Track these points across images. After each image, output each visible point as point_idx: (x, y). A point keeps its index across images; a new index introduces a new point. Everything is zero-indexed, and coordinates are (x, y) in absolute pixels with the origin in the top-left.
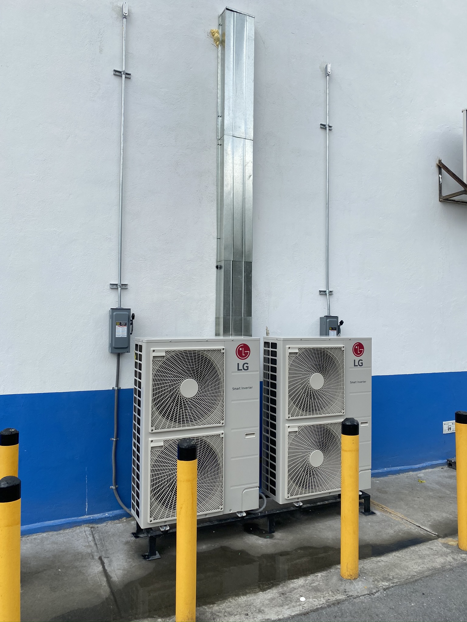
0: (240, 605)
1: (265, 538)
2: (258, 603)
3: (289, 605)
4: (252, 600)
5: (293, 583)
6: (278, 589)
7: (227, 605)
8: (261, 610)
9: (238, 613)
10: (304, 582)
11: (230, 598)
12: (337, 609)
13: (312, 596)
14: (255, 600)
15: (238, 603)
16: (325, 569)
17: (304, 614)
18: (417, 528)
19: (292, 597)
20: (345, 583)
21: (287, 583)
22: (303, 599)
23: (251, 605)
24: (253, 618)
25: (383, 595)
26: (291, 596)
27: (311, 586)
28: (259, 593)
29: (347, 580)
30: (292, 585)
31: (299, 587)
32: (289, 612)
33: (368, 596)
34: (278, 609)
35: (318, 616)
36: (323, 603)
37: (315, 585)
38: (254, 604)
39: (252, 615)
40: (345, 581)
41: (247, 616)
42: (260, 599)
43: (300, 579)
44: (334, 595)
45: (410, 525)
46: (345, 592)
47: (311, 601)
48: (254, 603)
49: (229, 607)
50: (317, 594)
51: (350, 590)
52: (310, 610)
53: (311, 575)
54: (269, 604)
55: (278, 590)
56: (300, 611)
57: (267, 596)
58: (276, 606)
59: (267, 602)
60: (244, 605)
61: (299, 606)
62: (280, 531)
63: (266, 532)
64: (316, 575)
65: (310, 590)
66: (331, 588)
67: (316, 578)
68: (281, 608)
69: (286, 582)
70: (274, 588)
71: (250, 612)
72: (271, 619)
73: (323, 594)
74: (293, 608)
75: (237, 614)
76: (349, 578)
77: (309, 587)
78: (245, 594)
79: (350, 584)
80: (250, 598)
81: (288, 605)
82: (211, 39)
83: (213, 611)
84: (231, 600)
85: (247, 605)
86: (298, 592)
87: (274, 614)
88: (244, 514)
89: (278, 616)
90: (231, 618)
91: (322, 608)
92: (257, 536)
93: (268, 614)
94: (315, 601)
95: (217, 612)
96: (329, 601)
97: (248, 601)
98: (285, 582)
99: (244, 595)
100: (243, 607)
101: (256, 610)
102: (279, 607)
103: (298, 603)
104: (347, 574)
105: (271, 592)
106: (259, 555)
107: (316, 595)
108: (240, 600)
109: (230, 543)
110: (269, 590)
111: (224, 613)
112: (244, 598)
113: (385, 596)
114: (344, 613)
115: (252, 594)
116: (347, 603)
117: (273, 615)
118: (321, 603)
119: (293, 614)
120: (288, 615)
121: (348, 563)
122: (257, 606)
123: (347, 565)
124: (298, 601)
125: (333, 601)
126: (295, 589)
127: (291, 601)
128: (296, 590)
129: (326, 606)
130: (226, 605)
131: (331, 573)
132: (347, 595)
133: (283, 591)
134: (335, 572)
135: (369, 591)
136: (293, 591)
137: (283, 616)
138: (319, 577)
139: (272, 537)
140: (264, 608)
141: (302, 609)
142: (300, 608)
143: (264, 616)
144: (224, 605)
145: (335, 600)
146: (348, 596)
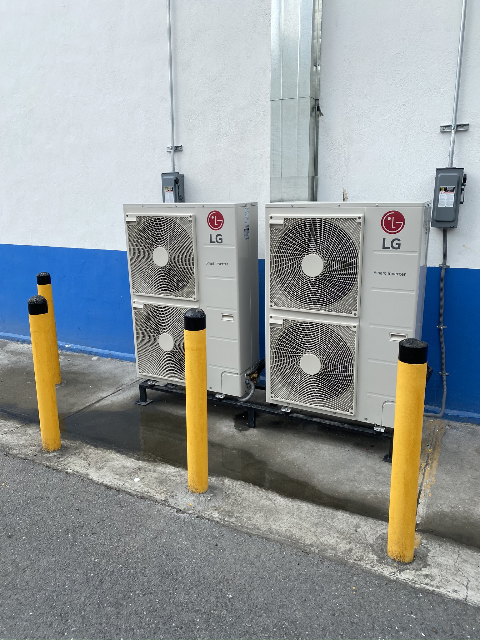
0: (103, 457)
10: (172, 472)
12: (132, 501)
13: (147, 483)
22: (138, 480)
25: (187, 519)
26: (139, 473)
28: (131, 459)
31: (159, 472)
33: (173, 511)
34: (111, 474)
41: (87, 466)
44: (159, 493)
46: (172, 496)
47: (137, 485)
49: (97, 454)
51: (176, 498)
52: (119, 488)
61: (124, 482)
70: (148, 462)
73: (158, 487)
74: (117, 480)
81: (122, 476)
84: (107, 452)
94: (139, 487)
96: (146, 493)
100: (101, 459)
102: (115, 473)
103: (128, 480)
107: (151, 484)
113: (184, 521)
114: (128, 506)
115: (126, 457)
118: (138, 491)
120: (102, 481)
124: (132, 479)
127: (129, 476)
129: (133, 494)
132: (167, 499)
135: (186, 509)
142: (120, 483)
143: (93, 472)
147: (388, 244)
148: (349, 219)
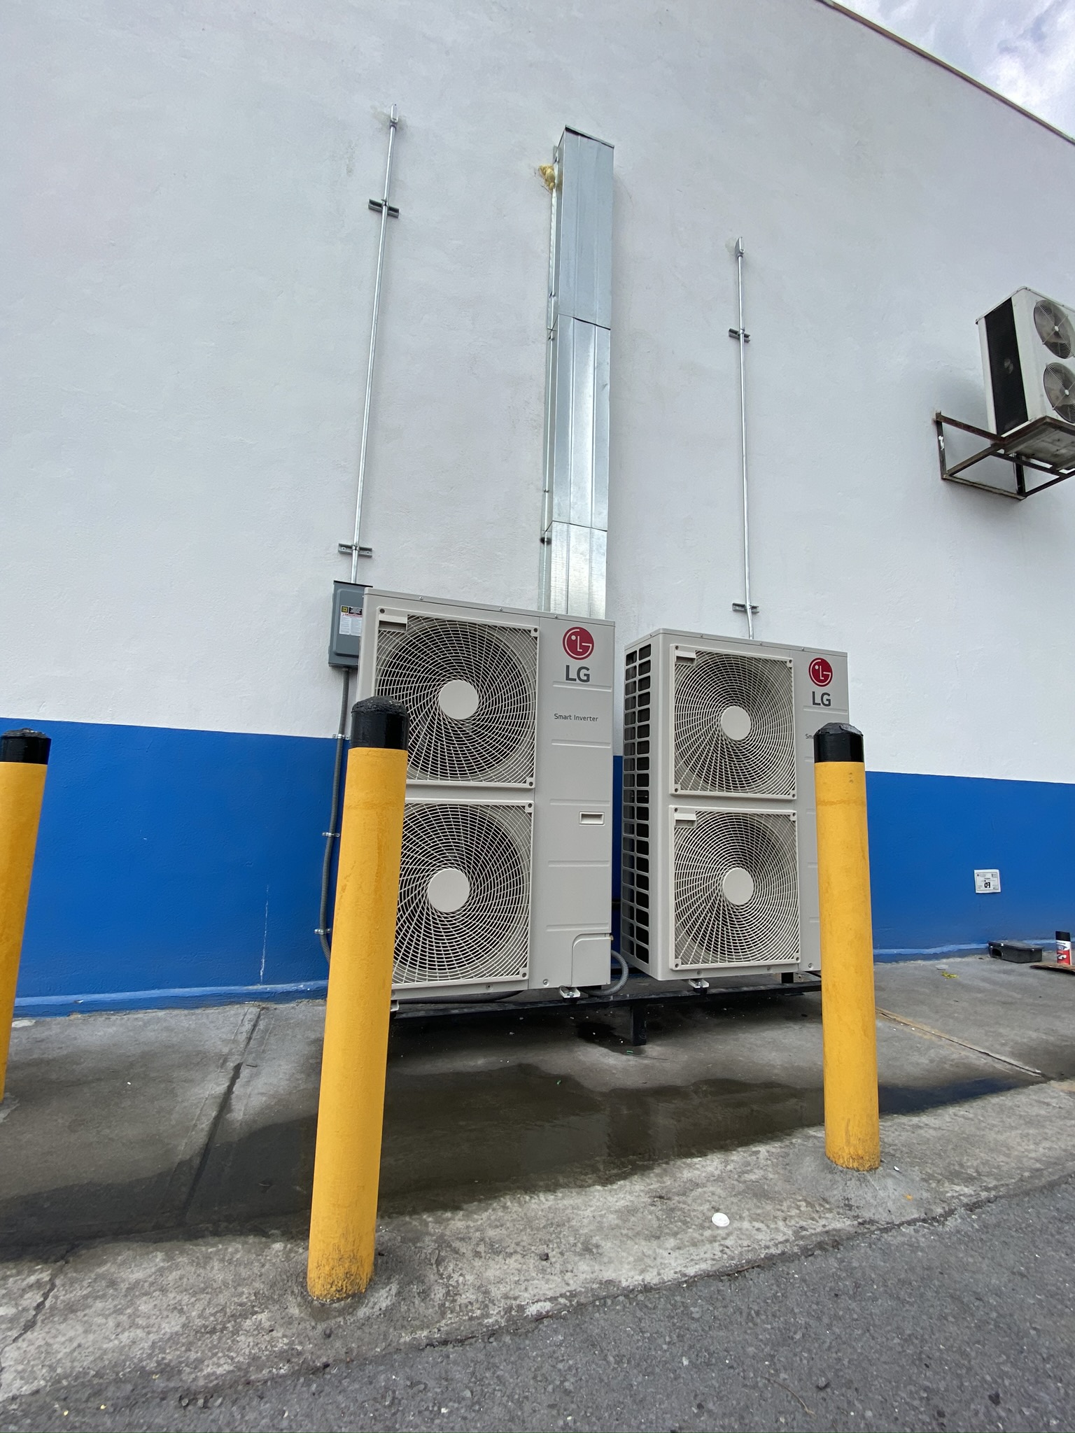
0: (529, 1222)
1: (623, 1053)
2: (586, 1221)
3: (679, 1236)
4: (570, 1207)
5: (690, 1166)
6: (648, 1181)
7: (493, 1218)
8: (590, 1247)
9: (519, 1249)
10: (721, 1167)
11: (506, 1194)
12: (836, 1265)
13: (747, 1213)
14: (578, 1208)
15: (525, 1214)
16: (776, 1137)
17: (729, 1275)
18: (985, 1056)
19: (689, 1210)
20: (843, 1179)
21: (674, 1165)
22: (720, 1219)
23: (564, 1225)
24: (562, 1272)
25: (973, 1226)
26: (684, 1206)
27: (743, 1179)
28: (592, 1189)
29: (850, 1172)
30: (687, 1174)
31: (708, 1181)
32: (679, 1262)
33: (924, 1227)
34: (643, 1246)
35: (775, 1287)
36: (784, 1238)
37: (753, 1177)
38: (574, 1223)
39: (561, 1260)
40: (842, 1172)
41: (544, 1263)
42: (592, 1209)
43: (709, 1157)
44: (816, 1216)
45: (964, 1050)
46: (850, 1207)
47: (747, 1230)
48: (573, 1219)
49: (498, 1224)
50: (763, 1208)
51: (862, 1203)
52: (748, 1262)
53: (740, 1149)
54: (617, 1225)
55: (649, 1185)
56: (713, 1260)
57: (615, 1200)
58: (638, 1234)
59: (612, 1219)
60: (543, 1222)
61: (711, 1242)
62: (659, 1042)
63: (627, 1042)
64: (754, 1149)
65: (739, 1193)
66: (804, 1193)
67: (754, 1158)
68: (655, 1243)
69: (672, 1163)
70: (636, 1177)
71: (557, 1250)
72: (620, 1282)
73: (783, 1208)
74: (692, 1249)
75: (516, 1252)
76: (855, 1165)
77: (735, 1183)
78: (551, 1188)
79: (858, 1183)
80: (565, 1202)
81: (675, 1234)
82: (540, 178)
83: (448, 1233)
84: (509, 1204)
85: (552, 1224)
86: (706, 1195)
87: (629, 1263)
88: (577, 994)
89: (642, 1272)
90: (491, 1263)
91: (784, 1257)
92: (606, 1047)
93: (610, 1262)
94: (758, 1230)
95: (457, 1238)
96: (804, 1233)
97: (559, 1209)
98: (667, 1163)
99: (550, 1191)
100: (538, 1229)
101: (575, 1245)
102: (647, 1238)
103: (708, 1233)
104: (847, 1151)
105: (628, 1188)
106: (604, 1090)
107: (759, 1211)
108: (534, 1206)
109: (541, 1058)
110: (622, 1182)
111: (478, 1245)
112: (547, 1200)
113: (978, 1230)
114: (863, 1283)
115: (573, 1190)
116: (863, 1245)
117: (626, 1266)
118: (781, 1238)
119: (691, 1271)
120: (676, 1273)
121: (849, 1120)
122: (581, 1231)
123: (848, 1126)
124: (707, 1224)
125: (816, 1234)
126: (697, 1185)
127: (685, 1223)
128: (700, 1190)
129: (796, 1249)
130: (489, 1218)
131: (795, 1147)
132: (858, 1217)
133: (663, 1188)
134: (804, 1145)
135: (923, 1210)
136: (692, 1190)
137: (659, 1274)
138: (761, 1156)
139: (638, 1053)
140: (601, 1239)
141: (720, 1254)
142: (713, 1248)
143: (597, 1268)
144: (485, 1215)
145: (820, 1234)
146: (860, 1220)
148: (778, 661)
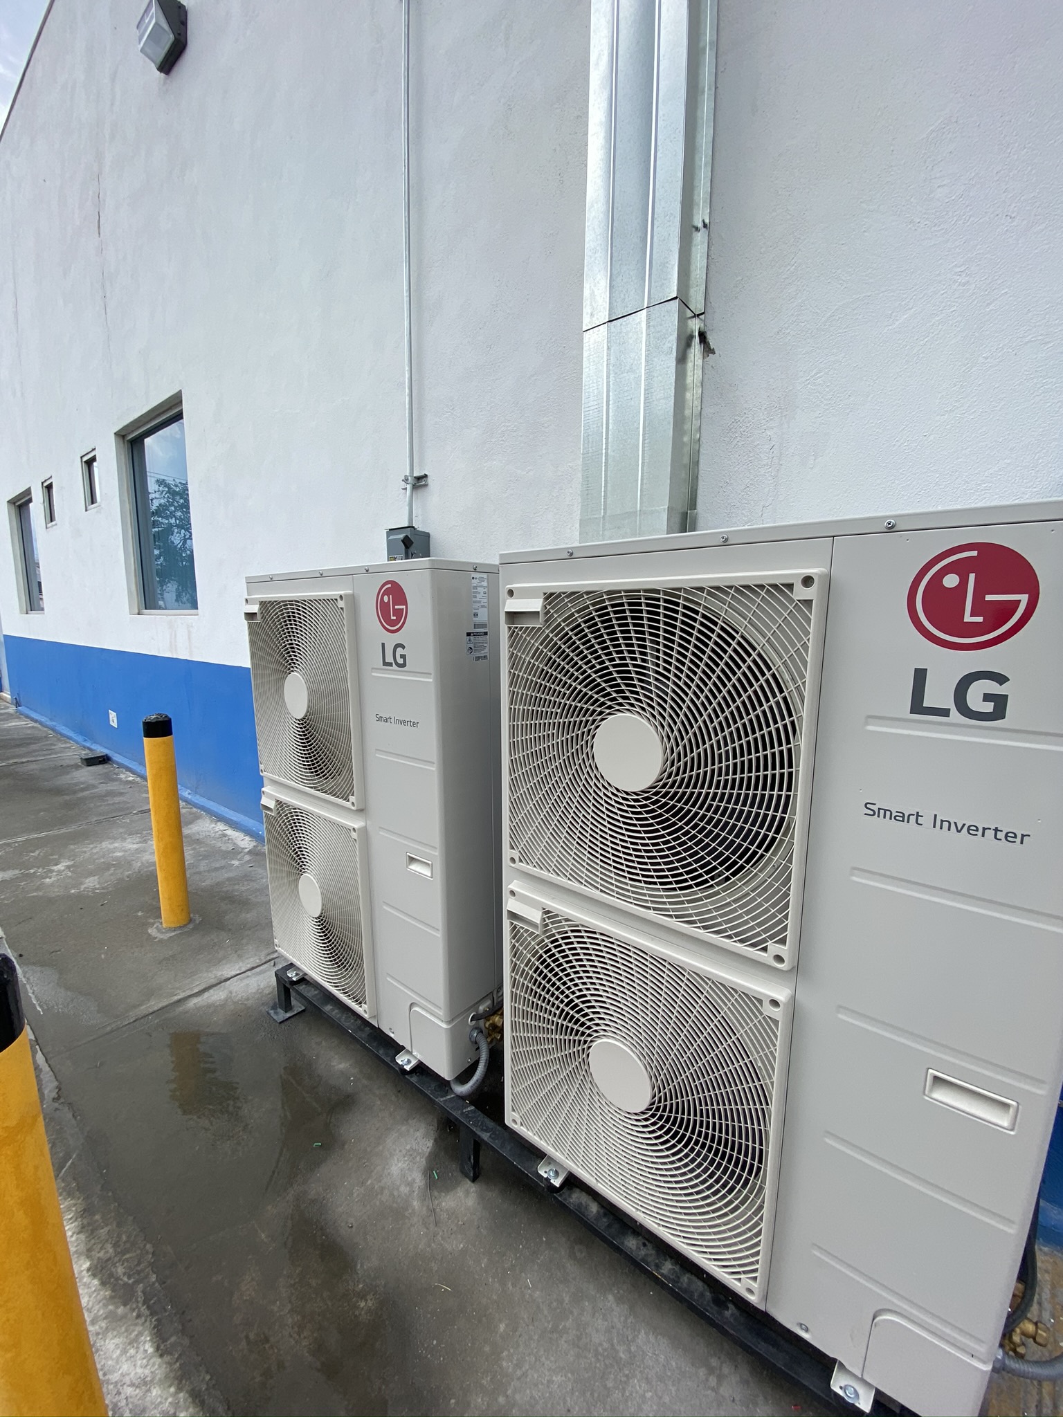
1: (428, 1171)
147: (939, 694)
148: (762, 587)
